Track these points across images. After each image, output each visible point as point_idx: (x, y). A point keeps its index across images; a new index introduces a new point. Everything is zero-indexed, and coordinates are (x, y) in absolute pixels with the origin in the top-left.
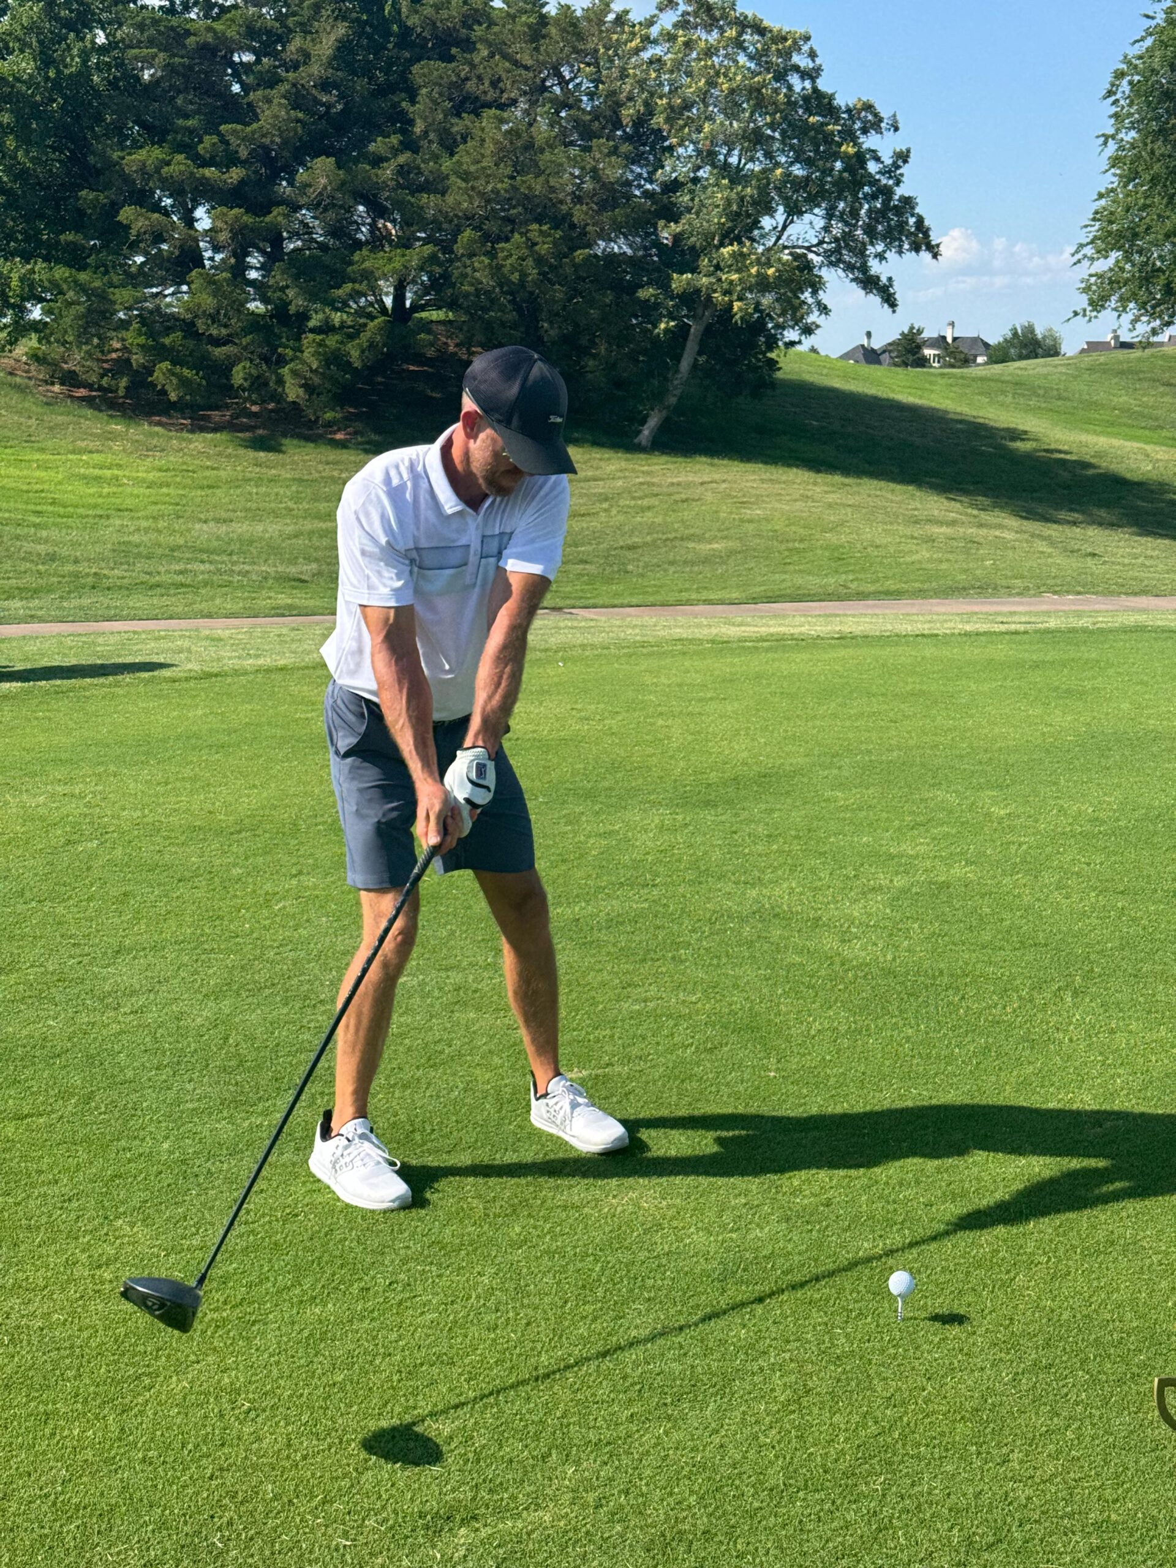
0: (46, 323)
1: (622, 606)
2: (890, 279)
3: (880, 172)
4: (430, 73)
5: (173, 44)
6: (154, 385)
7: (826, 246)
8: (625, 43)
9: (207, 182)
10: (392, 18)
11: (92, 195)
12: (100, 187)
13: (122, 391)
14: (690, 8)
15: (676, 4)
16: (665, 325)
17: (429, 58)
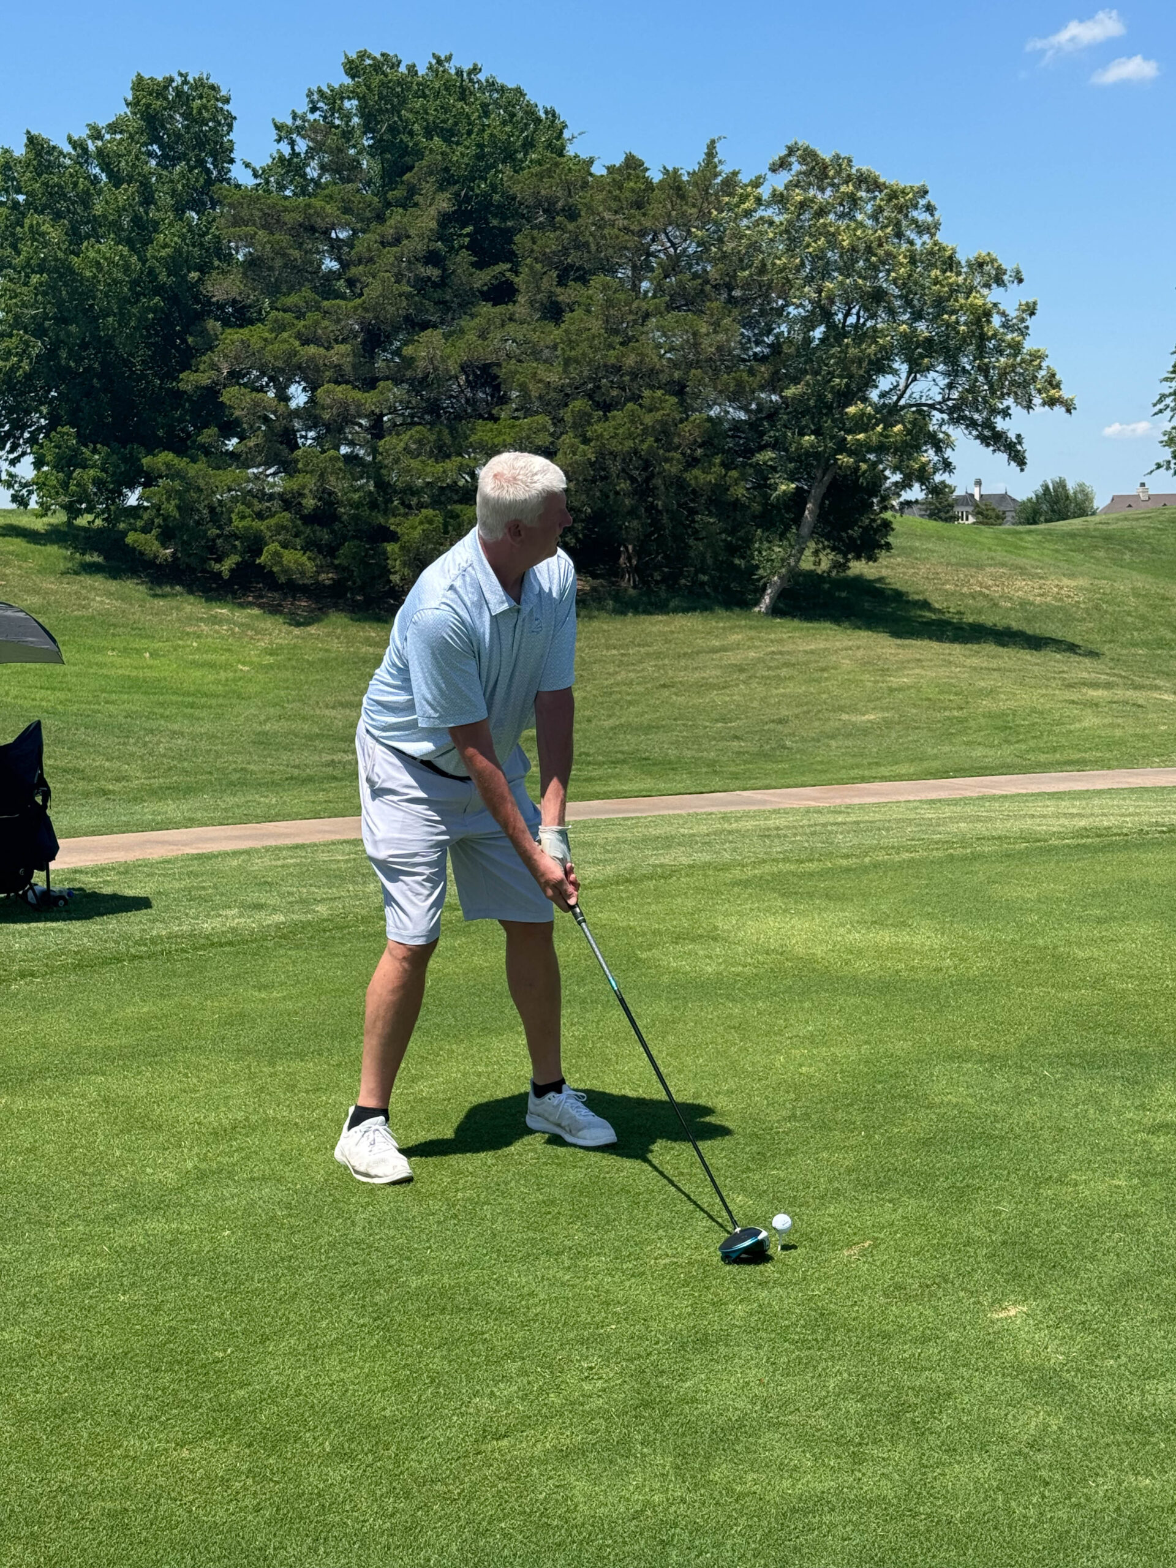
2: (1019, 436)
3: (1003, 326)
4: (534, 243)
5: (271, 221)
6: (261, 567)
7: (950, 403)
8: (737, 206)
9: (312, 359)
10: (494, 188)
11: (193, 377)
12: (202, 367)
13: (226, 575)
14: (804, 167)
15: (790, 164)
16: (785, 487)
17: (532, 228)
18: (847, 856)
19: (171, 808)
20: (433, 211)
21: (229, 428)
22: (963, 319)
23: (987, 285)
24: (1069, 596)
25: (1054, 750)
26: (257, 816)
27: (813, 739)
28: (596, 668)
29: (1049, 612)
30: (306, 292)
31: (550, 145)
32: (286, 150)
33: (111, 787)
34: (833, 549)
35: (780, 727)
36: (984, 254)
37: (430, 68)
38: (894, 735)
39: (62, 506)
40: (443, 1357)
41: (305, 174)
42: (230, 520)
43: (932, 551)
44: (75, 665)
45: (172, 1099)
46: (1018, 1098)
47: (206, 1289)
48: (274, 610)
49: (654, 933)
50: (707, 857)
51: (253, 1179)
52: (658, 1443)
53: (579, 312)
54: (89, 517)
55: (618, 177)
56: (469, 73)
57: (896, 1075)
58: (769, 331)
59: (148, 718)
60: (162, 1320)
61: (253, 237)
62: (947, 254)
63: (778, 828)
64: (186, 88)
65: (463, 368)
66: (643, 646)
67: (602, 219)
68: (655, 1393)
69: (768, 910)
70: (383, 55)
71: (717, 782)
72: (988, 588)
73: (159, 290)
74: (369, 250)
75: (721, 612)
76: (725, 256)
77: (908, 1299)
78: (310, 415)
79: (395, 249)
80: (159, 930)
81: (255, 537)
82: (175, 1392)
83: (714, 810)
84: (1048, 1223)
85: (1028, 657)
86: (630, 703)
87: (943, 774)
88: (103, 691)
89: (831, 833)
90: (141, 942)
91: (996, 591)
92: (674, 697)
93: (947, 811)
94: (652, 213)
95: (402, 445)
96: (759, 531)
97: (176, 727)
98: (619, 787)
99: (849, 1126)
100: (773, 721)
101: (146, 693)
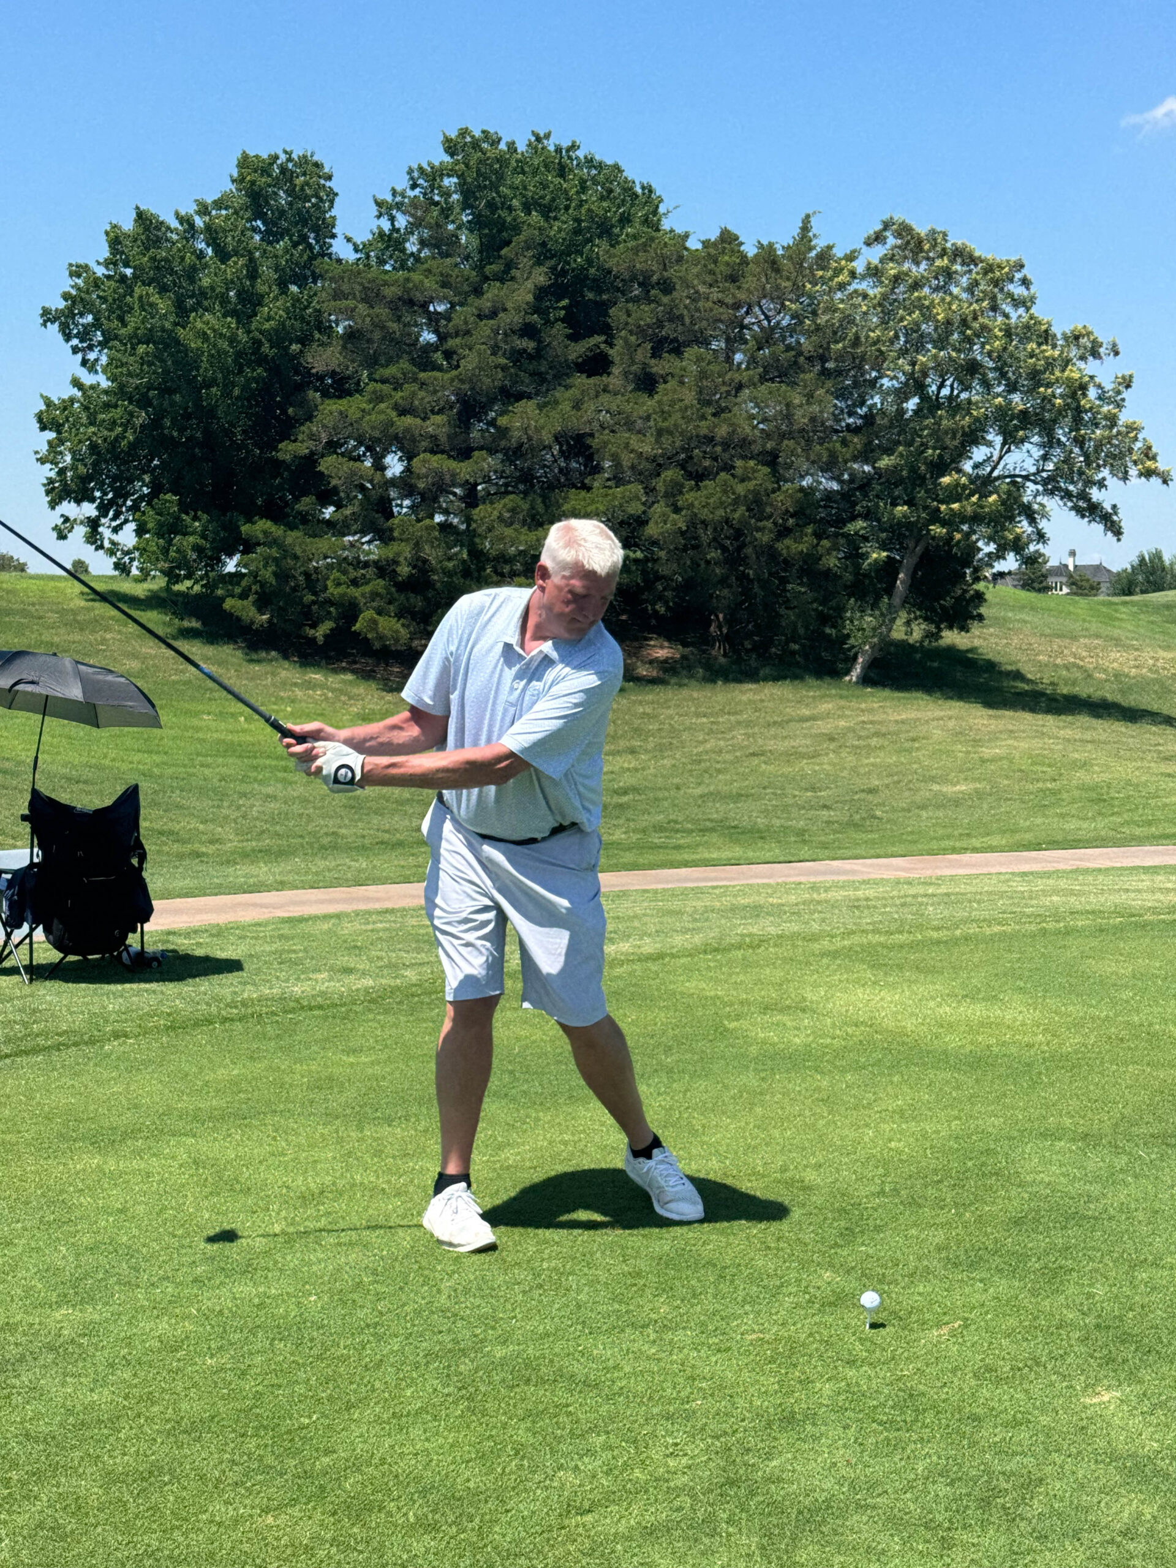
0: (244, 575)
1: (887, 856)
2: (1114, 507)
3: (1099, 398)
4: (629, 315)
5: (372, 295)
6: (357, 634)
7: (1044, 475)
8: (831, 279)
9: (407, 430)
10: (589, 261)
11: (291, 447)
12: (300, 438)
13: (320, 640)
14: (899, 242)
15: (885, 238)
16: (877, 555)
17: (627, 301)
18: (937, 929)
19: (262, 871)
20: (529, 285)
21: (327, 496)
22: (1058, 391)
23: (1083, 358)
24: (1164, 669)
25: (1149, 823)
26: (347, 880)
27: (903, 810)
28: (685, 736)
29: (1143, 685)
30: (404, 364)
31: (646, 220)
32: (386, 225)
33: (204, 850)
34: (926, 619)
35: (870, 797)
36: (1080, 327)
37: (530, 145)
38: (985, 806)
39: (161, 571)
40: (528, 1429)
41: (403, 250)
42: (326, 588)
43: (1026, 622)
44: (171, 728)
45: (261, 1162)
46: (1111, 1178)
47: (292, 1354)
48: (367, 675)
49: (742, 1003)
50: (795, 927)
51: (340, 1244)
52: (743, 1522)
53: (672, 383)
54: (188, 583)
55: (713, 251)
56: (568, 151)
57: (988, 1152)
58: (862, 403)
59: (242, 781)
60: (248, 1385)
61: (353, 310)
62: (1043, 328)
63: (867, 899)
64: (290, 165)
65: (557, 438)
66: (736, 713)
67: (697, 292)
68: (741, 1472)
69: (857, 981)
70: (483, 132)
71: (805, 852)
72: (1082, 659)
73: (262, 360)
74: (466, 323)
75: (812, 681)
76: (818, 328)
77: (999, 1381)
78: (406, 485)
79: (492, 322)
80: (249, 993)
81: (350, 604)
82: (261, 1458)
83: (803, 879)
84: (1143, 1307)
85: (1123, 729)
86: (719, 771)
87: (1036, 846)
88: (198, 754)
89: (921, 904)
90: (232, 1005)
91: (1089, 663)
92: (763, 766)
93: (1040, 884)
94: (746, 286)
95: (496, 513)
96: (852, 601)
97: (270, 790)
98: (706, 855)
99: (940, 1204)
100: (863, 791)
101: (240, 756)
